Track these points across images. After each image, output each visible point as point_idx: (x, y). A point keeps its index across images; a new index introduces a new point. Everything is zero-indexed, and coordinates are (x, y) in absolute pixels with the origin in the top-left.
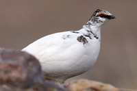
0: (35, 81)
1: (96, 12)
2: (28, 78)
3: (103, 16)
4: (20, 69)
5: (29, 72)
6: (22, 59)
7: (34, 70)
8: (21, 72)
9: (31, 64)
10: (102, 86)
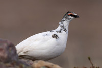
0: (12, 59)
1: (68, 13)
2: (8, 57)
3: (72, 15)
4: (3, 51)
5: (9, 53)
6: (5, 45)
7: (12, 52)
8: (4, 53)
9: (10, 48)
10: (52, 66)
